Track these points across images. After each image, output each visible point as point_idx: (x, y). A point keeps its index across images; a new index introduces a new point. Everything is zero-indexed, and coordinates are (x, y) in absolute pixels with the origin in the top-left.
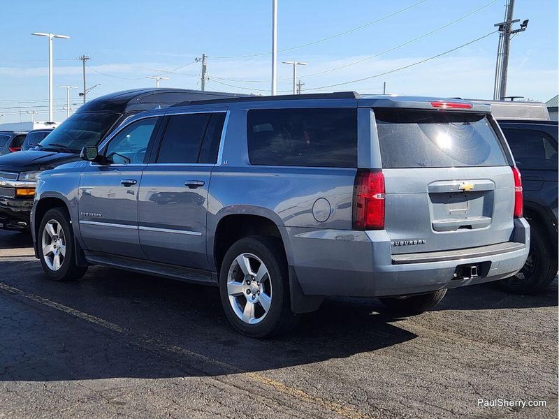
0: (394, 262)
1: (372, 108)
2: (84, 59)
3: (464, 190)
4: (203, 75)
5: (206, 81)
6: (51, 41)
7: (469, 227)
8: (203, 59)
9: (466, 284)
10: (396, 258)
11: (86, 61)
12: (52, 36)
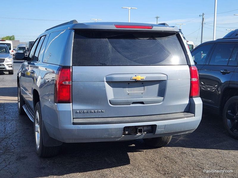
0: (74, 124)
1: (73, 29)
2: (157, 18)
3: (136, 80)
4: (203, 22)
5: (204, 25)
6: (129, 10)
7: (142, 103)
8: (203, 15)
9: (140, 138)
10: (76, 121)
11: (158, 19)
12: (130, 8)
